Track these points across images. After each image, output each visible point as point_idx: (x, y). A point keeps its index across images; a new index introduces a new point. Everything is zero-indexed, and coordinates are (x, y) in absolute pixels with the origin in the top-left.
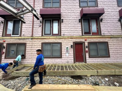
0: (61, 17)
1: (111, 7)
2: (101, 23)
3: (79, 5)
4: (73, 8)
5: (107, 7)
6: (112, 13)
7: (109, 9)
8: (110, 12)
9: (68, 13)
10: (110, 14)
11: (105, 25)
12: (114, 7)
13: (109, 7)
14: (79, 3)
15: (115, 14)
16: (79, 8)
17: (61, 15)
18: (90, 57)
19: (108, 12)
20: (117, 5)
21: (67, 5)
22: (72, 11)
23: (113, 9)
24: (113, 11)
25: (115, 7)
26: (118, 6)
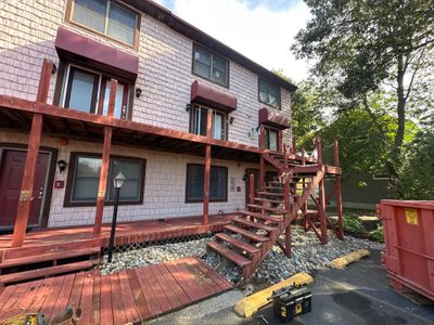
2: (136, 101)
11: (149, 111)
15: (180, 89)
18: (67, 204)
20: (190, 70)
23: (179, 75)
25: (186, 73)
26: (193, 73)
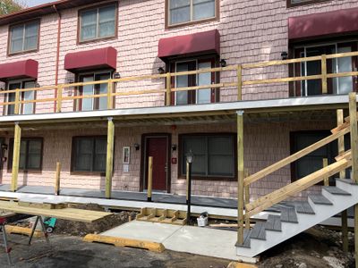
0: (118, 64)
1: (265, 13)
3: (163, 21)
4: (148, 34)
5: (248, 16)
6: (265, 33)
7: (255, 22)
8: (256, 33)
9: (134, 52)
10: (254, 40)
12: (273, 12)
13: (255, 15)
14: (163, 16)
16: (164, 30)
17: (118, 59)
19: (250, 34)
20: (285, 4)
21: (134, 26)
22: (144, 45)
23: (270, 19)
24: (266, 26)
25: (279, 11)
26: (289, 6)
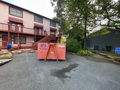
4: (3, 13)
6: (31, 23)
7: (29, 21)
16: (8, 14)
20: (34, 20)
